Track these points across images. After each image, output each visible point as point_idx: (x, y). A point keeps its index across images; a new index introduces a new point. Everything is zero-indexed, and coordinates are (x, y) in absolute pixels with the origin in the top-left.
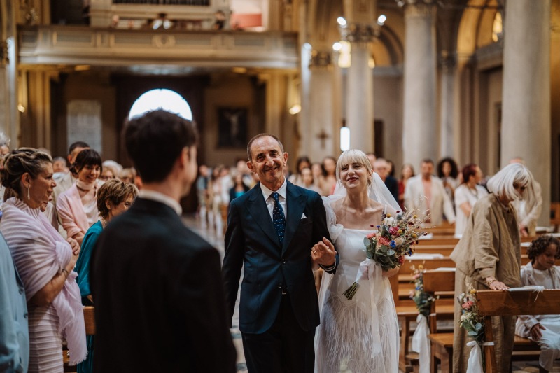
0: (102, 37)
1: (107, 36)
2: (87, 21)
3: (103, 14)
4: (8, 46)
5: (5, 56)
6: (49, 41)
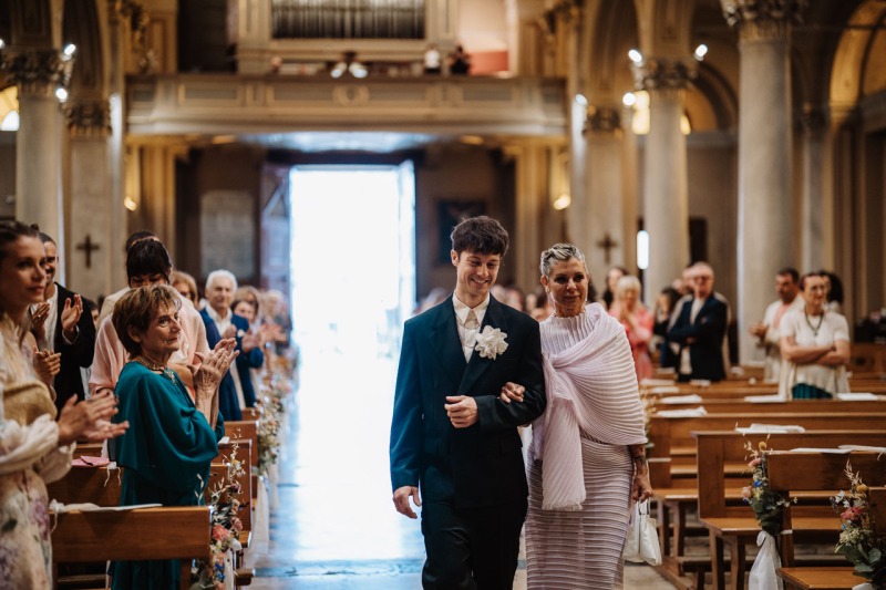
0: (255, 90)
1: (261, 88)
2: (232, 67)
3: (257, 55)
4: (110, 108)
5: (106, 122)
6: (173, 98)
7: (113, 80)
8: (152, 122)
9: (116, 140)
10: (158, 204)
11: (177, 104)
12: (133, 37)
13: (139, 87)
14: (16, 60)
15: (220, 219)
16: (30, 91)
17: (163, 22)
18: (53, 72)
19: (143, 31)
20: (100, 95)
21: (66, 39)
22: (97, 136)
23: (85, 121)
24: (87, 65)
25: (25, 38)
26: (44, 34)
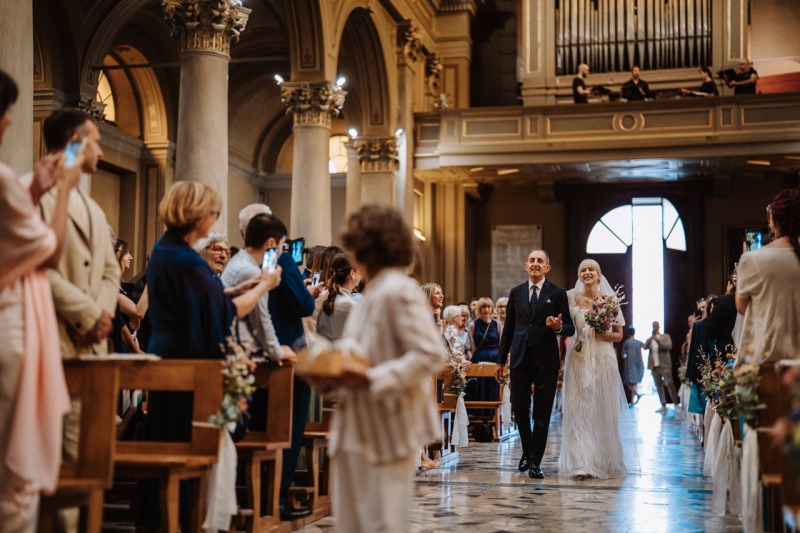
0: (532, 123)
3: (543, 92)
4: (398, 143)
5: (392, 156)
6: (456, 133)
7: (400, 118)
8: (437, 157)
9: (402, 173)
10: (450, 236)
11: (460, 139)
12: (427, 83)
13: (425, 126)
14: (293, 94)
15: (509, 251)
16: (304, 121)
17: (456, 67)
18: (323, 102)
19: (437, 76)
20: (387, 131)
21: (339, 73)
22: (384, 169)
23: (373, 157)
24: (376, 105)
25: (302, 74)
26: (318, 68)
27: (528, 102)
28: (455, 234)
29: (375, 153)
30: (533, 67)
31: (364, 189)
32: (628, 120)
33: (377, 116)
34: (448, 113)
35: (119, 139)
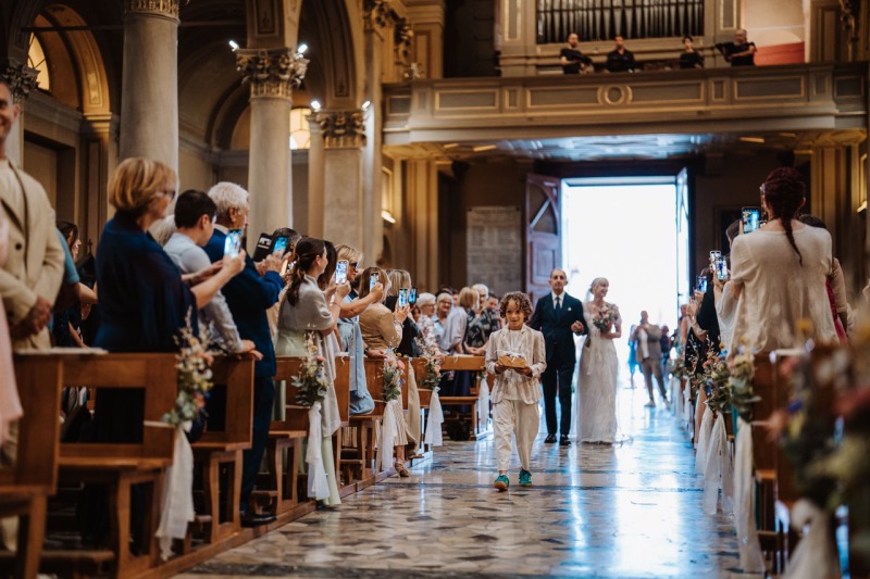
0: (511, 94)
3: (523, 61)
4: (365, 117)
5: (359, 131)
6: (428, 107)
7: (367, 90)
8: (408, 132)
9: (369, 150)
10: (421, 218)
11: (433, 112)
12: (396, 51)
13: (394, 99)
14: (249, 62)
15: (486, 235)
16: (262, 92)
17: (428, 34)
18: (283, 71)
19: (408, 43)
20: (353, 104)
21: (300, 41)
22: (349, 145)
23: (338, 131)
24: (341, 75)
25: (259, 40)
26: (277, 34)
27: (507, 73)
28: (427, 216)
29: (340, 128)
30: (512, 34)
31: (328, 167)
32: (615, 93)
33: (342, 87)
34: (420, 84)
35: (55, 110)
